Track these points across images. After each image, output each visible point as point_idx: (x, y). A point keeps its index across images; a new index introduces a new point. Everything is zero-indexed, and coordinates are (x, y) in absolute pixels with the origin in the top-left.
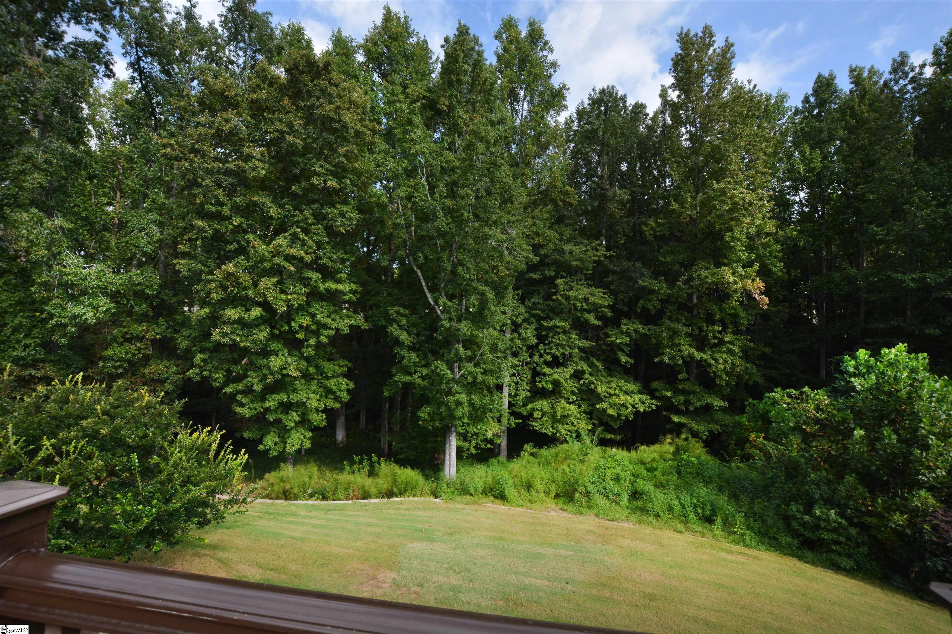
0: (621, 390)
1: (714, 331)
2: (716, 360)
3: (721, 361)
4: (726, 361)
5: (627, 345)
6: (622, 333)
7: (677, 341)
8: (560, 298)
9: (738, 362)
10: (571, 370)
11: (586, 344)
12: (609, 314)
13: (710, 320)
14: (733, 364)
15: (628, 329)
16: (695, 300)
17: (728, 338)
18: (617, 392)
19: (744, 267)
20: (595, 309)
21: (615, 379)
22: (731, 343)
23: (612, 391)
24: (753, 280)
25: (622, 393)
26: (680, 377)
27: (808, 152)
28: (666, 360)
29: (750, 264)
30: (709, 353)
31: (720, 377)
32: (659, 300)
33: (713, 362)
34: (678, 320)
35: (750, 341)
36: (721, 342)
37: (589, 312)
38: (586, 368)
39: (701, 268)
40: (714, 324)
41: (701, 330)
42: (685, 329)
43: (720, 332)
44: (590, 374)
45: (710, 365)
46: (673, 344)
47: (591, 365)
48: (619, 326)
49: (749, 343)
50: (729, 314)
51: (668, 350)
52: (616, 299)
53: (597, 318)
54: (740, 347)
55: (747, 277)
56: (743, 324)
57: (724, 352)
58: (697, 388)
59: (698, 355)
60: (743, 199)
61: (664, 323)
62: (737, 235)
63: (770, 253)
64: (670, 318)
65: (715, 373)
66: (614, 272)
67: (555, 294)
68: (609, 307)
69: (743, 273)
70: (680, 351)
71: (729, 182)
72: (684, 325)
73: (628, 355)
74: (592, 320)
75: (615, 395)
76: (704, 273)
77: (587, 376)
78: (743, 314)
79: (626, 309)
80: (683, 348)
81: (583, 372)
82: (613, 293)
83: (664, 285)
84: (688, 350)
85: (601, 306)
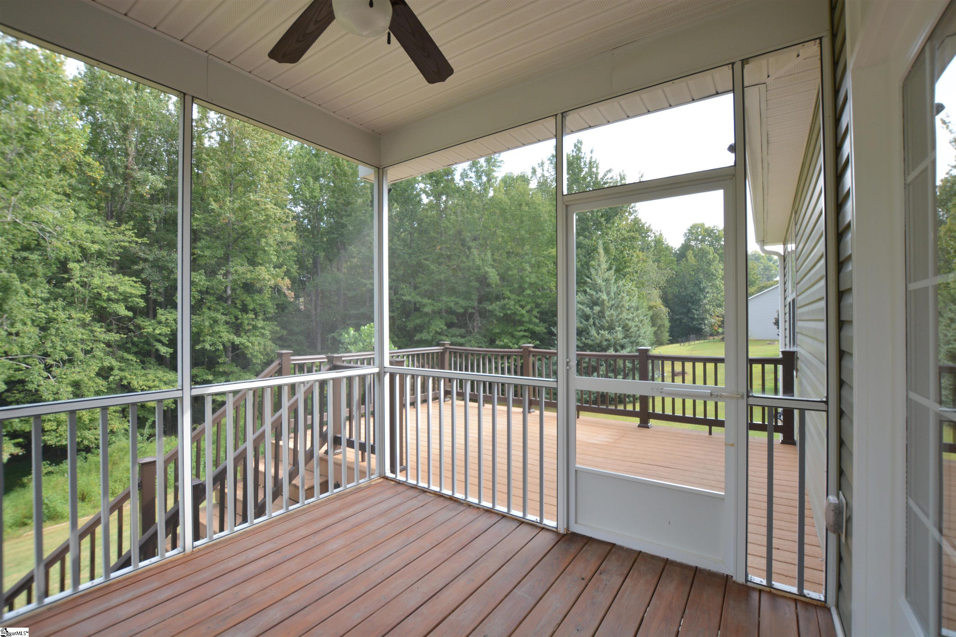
0: (161, 380)
1: (248, 319)
2: (252, 343)
3: (256, 343)
4: (259, 344)
5: (166, 335)
6: (160, 323)
7: (217, 329)
8: (77, 286)
9: (269, 343)
10: (95, 367)
11: (114, 337)
12: (142, 304)
13: (245, 309)
14: (265, 345)
15: (167, 319)
16: (229, 292)
17: (260, 324)
18: (157, 383)
19: (274, 268)
20: (125, 298)
21: (152, 372)
22: (263, 328)
23: (151, 384)
24: (283, 279)
25: (162, 384)
26: (220, 361)
27: (312, 183)
28: (208, 347)
29: (280, 266)
30: (245, 337)
31: (256, 356)
32: (198, 291)
33: (250, 345)
34: (217, 310)
35: (277, 326)
36: (255, 327)
37: (117, 301)
38: (115, 363)
39: (237, 265)
40: (247, 313)
41: (237, 318)
42: (224, 318)
43: (253, 320)
44: (120, 369)
45: (247, 347)
46: (213, 332)
47: (122, 359)
48: (155, 316)
49: (275, 328)
50: (260, 304)
51: (209, 338)
52: (148, 288)
53: (128, 308)
54: (269, 331)
55: (277, 276)
56: (270, 312)
57: (258, 336)
58: (235, 369)
59: (237, 340)
60: (275, 214)
61: (204, 313)
62: (271, 241)
63: (289, 257)
64: (209, 309)
65: (251, 354)
66: (146, 260)
67: (69, 280)
68: (142, 296)
69: (274, 272)
70: (220, 337)
71: (262, 197)
72: (223, 314)
73: (167, 346)
74: (122, 311)
75: (155, 386)
76: (241, 269)
77: (116, 372)
78: (270, 304)
79: (161, 299)
80: (222, 334)
81: (111, 369)
82: (146, 283)
83: (204, 277)
84: (227, 336)
85: (131, 295)
